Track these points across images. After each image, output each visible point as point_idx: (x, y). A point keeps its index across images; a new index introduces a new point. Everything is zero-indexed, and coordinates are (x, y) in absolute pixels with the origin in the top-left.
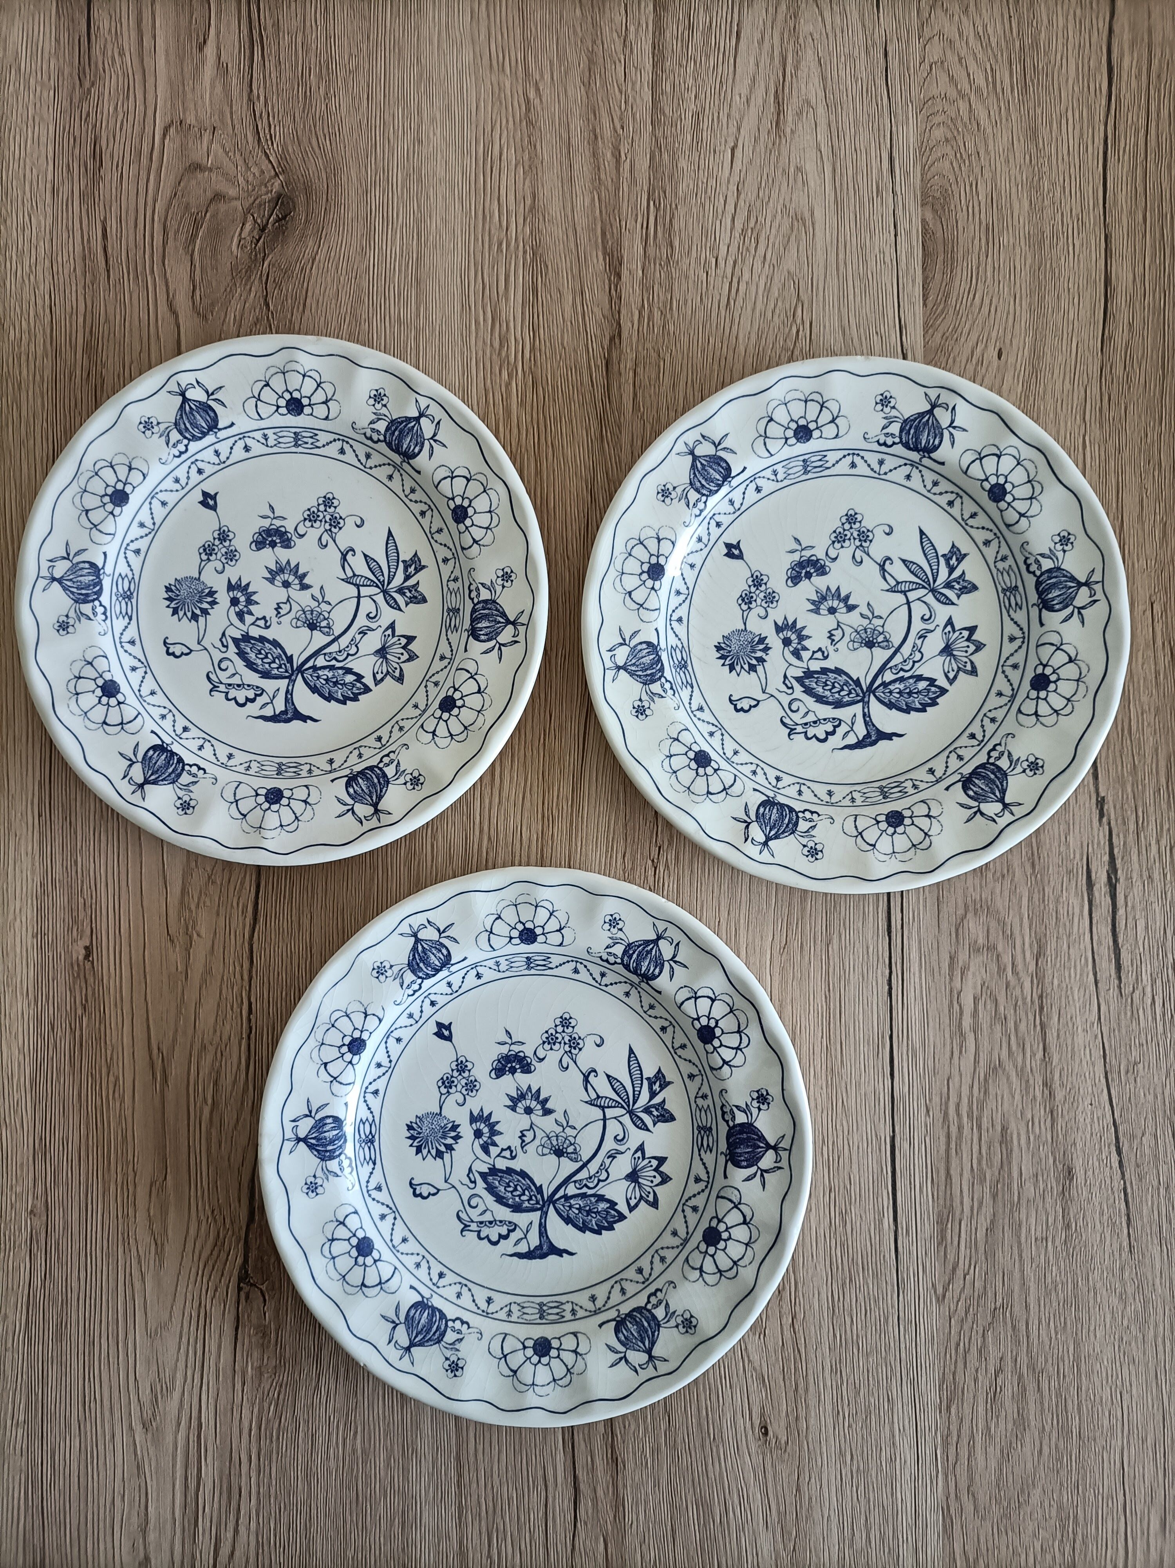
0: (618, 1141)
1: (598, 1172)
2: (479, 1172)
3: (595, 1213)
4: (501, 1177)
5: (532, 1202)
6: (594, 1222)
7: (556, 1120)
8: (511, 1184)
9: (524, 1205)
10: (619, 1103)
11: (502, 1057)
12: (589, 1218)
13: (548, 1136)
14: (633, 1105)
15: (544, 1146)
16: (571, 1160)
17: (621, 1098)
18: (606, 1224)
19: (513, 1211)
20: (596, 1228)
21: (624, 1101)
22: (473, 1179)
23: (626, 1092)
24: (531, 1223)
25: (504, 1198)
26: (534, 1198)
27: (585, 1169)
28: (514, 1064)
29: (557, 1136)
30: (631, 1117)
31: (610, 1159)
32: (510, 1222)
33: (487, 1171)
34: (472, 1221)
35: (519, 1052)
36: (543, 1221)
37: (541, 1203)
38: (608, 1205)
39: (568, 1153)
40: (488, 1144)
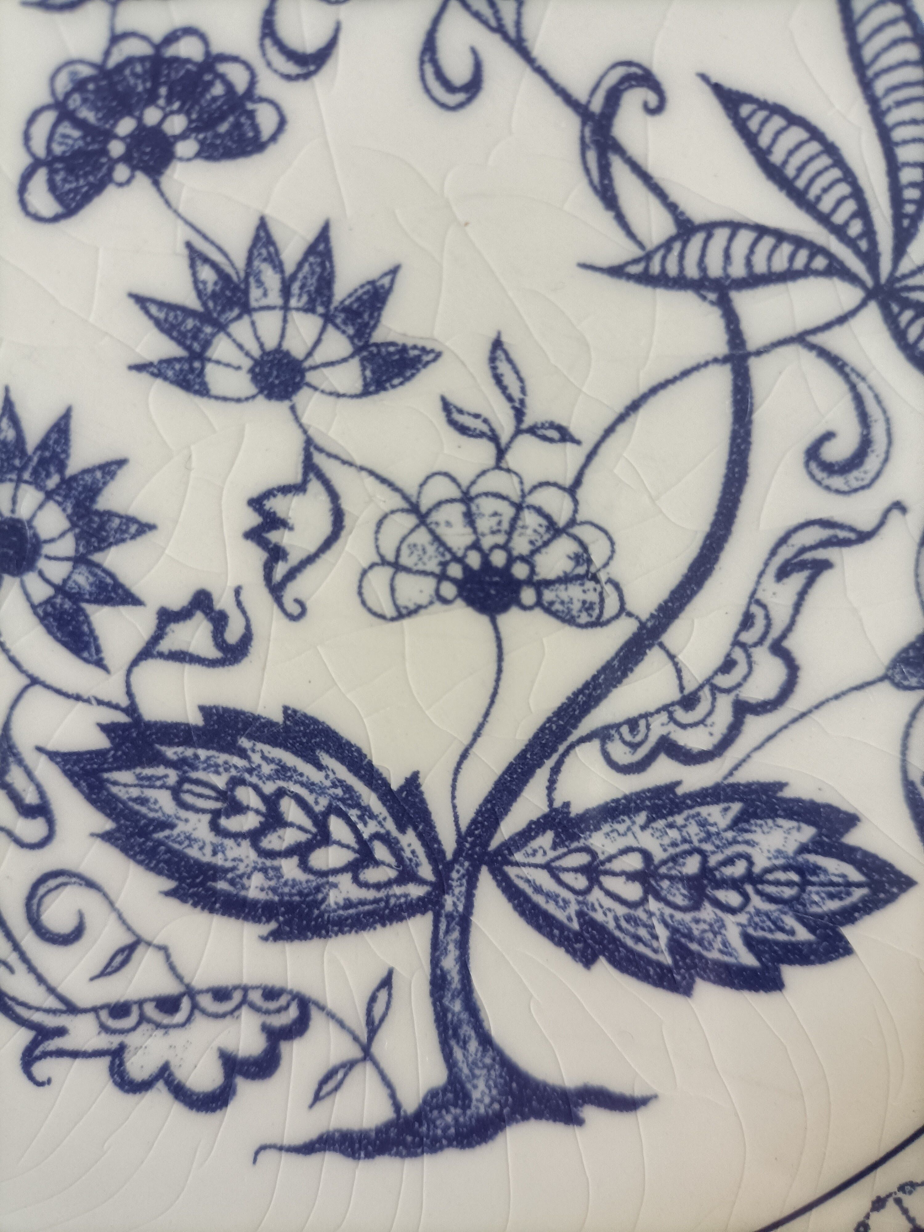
0: (830, 468)
1: (728, 665)
2: (53, 756)
3: (735, 884)
4: (179, 764)
5: (372, 875)
6: (733, 935)
7: (447, 406)
8: (246, 796)
9: (334, 898)
10: (816, 250)
11: (79, 85)
12: (708, 912)
13: (414, 508)
14: (899, 251)
15: (397, 567)
16: (568, 619)
17: (824, 219)
18: (803, 934)
19: (276, 936)
20: (748, 959)
21: (839, 231)
22: (31, 797)
23: (849, 177)
24: (387, 982)
25: (217, 872)
26: (380, 851)
27: (654, 656)
28: (152, 116)
29: (467, 498)
30: (891, 320)
31: (797, 580)
32: (270, 994)
33: (100, 742)
34: (71, 1009)
35: (172, 38)
36: (449, 963)
37: (426, 871)
38: (807, 833)
39: (541, 585)
40: (76, 597)
